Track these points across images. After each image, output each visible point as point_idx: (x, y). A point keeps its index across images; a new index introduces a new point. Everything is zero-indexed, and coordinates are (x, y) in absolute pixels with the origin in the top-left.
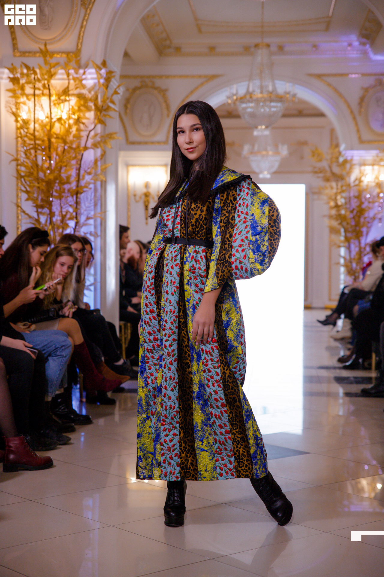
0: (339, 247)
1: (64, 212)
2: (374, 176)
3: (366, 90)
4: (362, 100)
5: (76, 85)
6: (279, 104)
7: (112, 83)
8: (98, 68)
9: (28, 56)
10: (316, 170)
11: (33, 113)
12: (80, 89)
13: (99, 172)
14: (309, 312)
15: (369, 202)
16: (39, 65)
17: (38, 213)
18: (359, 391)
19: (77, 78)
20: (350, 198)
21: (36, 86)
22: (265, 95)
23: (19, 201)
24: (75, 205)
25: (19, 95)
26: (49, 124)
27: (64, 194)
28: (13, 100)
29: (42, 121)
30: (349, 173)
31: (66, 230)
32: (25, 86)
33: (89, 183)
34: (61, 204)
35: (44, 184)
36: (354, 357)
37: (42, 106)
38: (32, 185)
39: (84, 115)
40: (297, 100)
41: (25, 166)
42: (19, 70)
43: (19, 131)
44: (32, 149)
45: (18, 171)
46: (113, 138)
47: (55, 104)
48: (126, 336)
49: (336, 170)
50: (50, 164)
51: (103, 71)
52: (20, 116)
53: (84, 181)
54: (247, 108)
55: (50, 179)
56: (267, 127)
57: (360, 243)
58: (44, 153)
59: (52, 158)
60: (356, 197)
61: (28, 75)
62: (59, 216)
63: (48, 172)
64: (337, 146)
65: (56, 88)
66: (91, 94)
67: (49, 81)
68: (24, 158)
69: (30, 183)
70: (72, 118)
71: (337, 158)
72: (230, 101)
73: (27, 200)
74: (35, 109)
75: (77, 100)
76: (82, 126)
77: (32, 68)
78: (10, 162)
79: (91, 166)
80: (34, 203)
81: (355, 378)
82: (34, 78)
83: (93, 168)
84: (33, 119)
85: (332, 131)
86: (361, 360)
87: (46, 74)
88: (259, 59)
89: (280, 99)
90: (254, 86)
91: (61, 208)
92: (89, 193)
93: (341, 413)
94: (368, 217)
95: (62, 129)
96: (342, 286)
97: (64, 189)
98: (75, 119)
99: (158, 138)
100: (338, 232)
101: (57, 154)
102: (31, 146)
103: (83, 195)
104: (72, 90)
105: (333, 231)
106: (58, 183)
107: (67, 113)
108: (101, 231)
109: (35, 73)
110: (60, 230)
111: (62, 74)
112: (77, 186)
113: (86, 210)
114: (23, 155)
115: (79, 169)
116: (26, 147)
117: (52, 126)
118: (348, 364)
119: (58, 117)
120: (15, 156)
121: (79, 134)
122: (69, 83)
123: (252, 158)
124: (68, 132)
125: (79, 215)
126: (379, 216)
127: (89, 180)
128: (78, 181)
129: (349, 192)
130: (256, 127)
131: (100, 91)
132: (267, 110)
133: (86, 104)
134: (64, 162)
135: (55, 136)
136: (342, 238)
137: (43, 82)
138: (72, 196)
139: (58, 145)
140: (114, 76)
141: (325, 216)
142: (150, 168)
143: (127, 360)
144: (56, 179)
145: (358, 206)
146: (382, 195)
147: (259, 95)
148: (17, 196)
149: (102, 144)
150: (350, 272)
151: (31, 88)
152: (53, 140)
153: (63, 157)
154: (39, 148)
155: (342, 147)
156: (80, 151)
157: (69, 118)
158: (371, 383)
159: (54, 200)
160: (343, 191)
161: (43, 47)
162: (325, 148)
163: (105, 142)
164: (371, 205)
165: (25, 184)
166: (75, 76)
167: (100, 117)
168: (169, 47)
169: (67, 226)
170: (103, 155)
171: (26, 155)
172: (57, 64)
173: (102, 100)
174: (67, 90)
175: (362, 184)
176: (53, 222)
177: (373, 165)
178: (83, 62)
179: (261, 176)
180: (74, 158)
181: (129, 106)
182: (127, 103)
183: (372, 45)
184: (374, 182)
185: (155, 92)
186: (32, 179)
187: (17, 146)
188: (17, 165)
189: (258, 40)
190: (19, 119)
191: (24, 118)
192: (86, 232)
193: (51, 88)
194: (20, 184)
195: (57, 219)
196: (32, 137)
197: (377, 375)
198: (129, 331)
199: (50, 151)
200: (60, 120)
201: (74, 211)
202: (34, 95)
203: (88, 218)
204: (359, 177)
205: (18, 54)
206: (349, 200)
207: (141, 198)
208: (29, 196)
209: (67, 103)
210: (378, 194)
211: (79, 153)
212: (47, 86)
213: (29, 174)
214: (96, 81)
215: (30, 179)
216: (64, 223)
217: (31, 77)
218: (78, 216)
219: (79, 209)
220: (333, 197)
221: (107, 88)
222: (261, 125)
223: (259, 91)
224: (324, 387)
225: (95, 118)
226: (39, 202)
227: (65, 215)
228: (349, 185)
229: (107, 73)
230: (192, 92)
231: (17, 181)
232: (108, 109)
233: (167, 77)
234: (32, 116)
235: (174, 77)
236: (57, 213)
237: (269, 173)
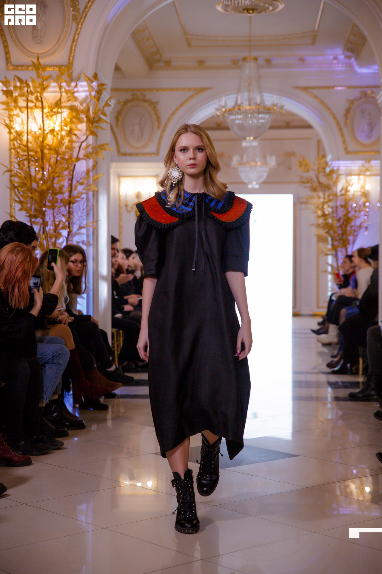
0: (327, 255)
1: (57, 221)
2: (360, 186)
3: (352, 102)
4: (348, 111)
5: (68, 97)
6: (267, 116)
7: (103, 96)
8: (90, 81)
9: (21, 70)
10: (304, 180)
11: (26, 125)
12: (72, 102)
13: (91, 182)
14: (297, 319)
15: (355, 211)
16: (31, 78)
17: (32, 222)
18: (347, 396)
19: (69, 91)
20: (337, 207)
21: (29, 99)
22: (253, 107)
23: (13, 211)
24: (68, 215)
25: (12, 108)
26: (42, 136)
27: (56, 204)
28: (6, 113)
29: (35, 133)
30: (336, 183)
31: (59, 239)
32: (18, 99)
33: (82, 193)
34: (54, 214)
35: (37, 194)
36: (342, 362)
37: (35, 118)
38: (25, 195)
39: (76, 127)
40: (284, 112)
41: (19, 177)
42: (12, 84)
43: (12, 143)
44: (24, 160)
45: (11, 181)
46: (105, 149)
47: (47, 116)
48: (118, 343)
49: (323, 180)
50: (43, 174)
51: (95, 84)
52: (13, 128)
53: (77, 191)
54: (236, 119)
55: (43, 190)
56: (255, 138)
57: (346, 251)
58: (37, 164)
59: (45, 169)
60: (342, 206)
61: (21, 88)
62: (52, 226)
63: (41, 182)
64: (324, 156)
65: (48, 100)
66: (83, 106)
67: (41, 94)
68: (17, 169)
69: (24, 193)
70: (64, 130)
71: (324, 168)
72: (218, 113)
73: (20, 210)
74: (28, 121)
75: (70, 112)
76: (74, 137)
77: (24, 82)
78: (4, 173)
79: (83, 177)
80: (27, 213)
81: (343, 382)
82: (27, 91)
83: (85, 178)
84: (26, 131)
85: (319, 142)
86: (348, 365)
87: (38, 87)
88: (247, 72)
89: (268, 111)
90: (243, 98)
91: (54, 217)
92: (82, 203)
93: (329, 417)
94: (355, 226)
95: (55, 141)
96: (330, 294)
97: (57, 199)
98: (67, 130)
99: (148, 150)
100: (325, 240)
101: (50, 165)
102: (25, 157)
103: (75, 204)
104: (65, 102)
105: (321, 239)
106: (51, 193)
107: (59, 125)
108: (93, 240)
109: (28, 86)
110: (53, 240)
111: (54, 87)
112: (70, 196)
113: (78, 220)
114: (17, 167)
115: (71, 180)
116: (20, 159)
117: (44, 138)
118: (336, 369)
119: (51, 128)
120: (9, 167)
121: (71, 145)
122: (61, 96)
123: (241, 169)
124: (61, 143)
125: (72, 224)
126: (366, 225)
127: (81, 190)
128: (71, 191)
129: (336, 202)
130: (245, 139)
131: (91, 103)
132: (255, 121)
133: (78, 116)
134: (57, 173)
135: (48, 147)
136: (330, 247)
137: (36, 95)
138: (65, 206)
139: (50, 156)
140: (105, 89)
141: (312, 225)
142: (141, 178)
143: (119, 367)
144: (48, 189)
145: (344, 216)
146: (367, 204)
147: (248, 107)
148: (11, 206)
149: (94, 155)
151: (24, 100)
152: (46, 151)
153: (56, 168)
154: (32, 159)
155: (329, 158)
156: (73, 161)
157: (62, 130)
158: (359, 387)
159: (47, 210)
160: (330, 201)
161: (35, 61)
162: (312, 158)
163: (97, 153)
164: (357, 214)
165: (19, 195)
166: (67, 88)
167: (91, 129)
168: (159, 61)
169: (60, 235)
170: (95, 166)
171: (19, 166)
172: (50, 77)
173: (94, 112)
174: (59, 103)
175: (348, 193)
176: (46, 231)
177: (359, 175)
178: (75, 75)
179: (250, 186)
180: (67, 169)
181: (120, 119)
182: (118, 115)
183: (357, 58)
184: (360, 191)
185: (146, 104)
186: (26, 189)
187: (10, 158)
188: (11, 176)
189: (246, 54)
190: (12, 131)
191: (18, 130)
192: (78, 241)
193: (43, 100)
194: (13, 194)
195: (50, 228)
196: (25, 149)
197: (365, 378)
198: (121, 338)
199: (43, 162)
200: (52, 131)
201: (66, 221)
202: (27, 107)
203: (81, 228)
204: (345, 187)
205: (11, 68)
206: (335, 209)
207: (132, 208)
208: (22, 206)
209: (59, 115)
210: (364, 204)
211: (71, 164)
212: (40, 98)
213: (22, 184)
214: (88, 93)
215: (24, 189)
216: (57, 232)
217: (24, 90)
218: (70, 225)
219: (72, 219)
220: (320, 207)
221: (98, 100)
222: (250, 136)
223: (247, 103)
224: (313, 392)
225: (87, 130)
226: (32, 212)
227: (58, 225)
228: (336, 194)
229: (98, 86)
230: (182, 105)
231: (11, 192)
232: (100, 120)
233: (158, 90)
234: (26, 128)
235: (165, 89)
236: (50, 223)
237: (257, 183)
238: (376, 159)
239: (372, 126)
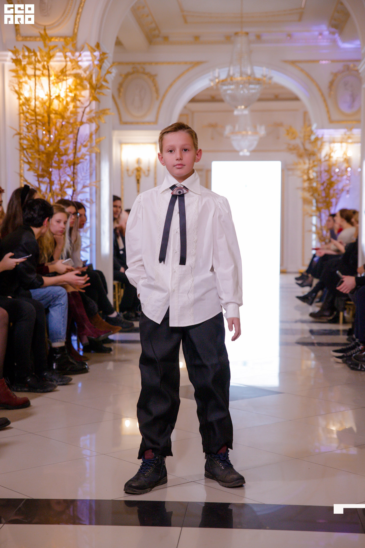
0: (311, 216)
1: (63, 181)
2: (342, 153)
3: (336, 75)
4: (332, 83)
5: (72, 66)
6: (257, 87)
7: (105, 64)
8: (92, 50)
9: (30, 40)
10: (291, 147)
11: (34, 91)
12: (77, 70)
13: (94, 144)
14: (284, 276)
15: (338, 176)
16: (39, 48)
17: (39, 182)
19: (74, 60)
20: (321, 172)
21: (37, 67)
22: (244, 78)
23: (22, 171)
24: (72, 176)
25: (21, 75)
26: (49, 101)
27: (62, 165)
28: (15, 80)
29: (42, 99)
30: (320, 150)
32: (26, 67)
33: (85, 155)
34: (59, 174)
35: (44, 155)
37: (42, 85)
38: (33, 156)
39: (80, 93)
40: (273, 84)
41: (28, 140)
42: (21, 54)
43: (21, 108)
44: (33, 123)
45: (20, 144)
46: (107, 114)
47: (53, 83)
49: (308, 146)
50: (50, 138)
51: (97, 53)
52: (22, 94)
53: (81, 153)
54: (227, 90)
55: (49, 151)
56: (246, 107)
58: (44, 128)
59: (51, 133)
60: (326, 171)
61: (29, 57)
62: (58, 185)
63: (48, 145)
64: (310, 125)
65: (54, 69)
66: (86, 74)
67: (48, 62)
68: (26, 132)
69: (32, 155)
70: (69, 96)
71: (310, 136)
72: (212, 84)
73: (29, 170)
74: (35, 88)
75: (74, 80)
76: (78, 103)
77: (32, 50)
78: (14, 136)
79: (87, 140)
80: (35, 173)
81: (325, 330)
82: (35, 60)
84: (33, 97)
85: (306, 113)
87: (45, 56)
88: (239, 46)
89: (258, 82)
90: (235, 70)
91: (60, 177)
92: (85, 163)
94: (337, 189)
95: (61, 107)
97: (63, 161)
98: (72, 97)
99: (148, 119)
100: (310, 203)
101: (56, 129)
102: (32, 121)
103: (79, 166)
104: (69, 70)
105: (306, 201)
106: (57, 155)
107: (64, 92)
108: (96, 199)
109: (35, 55)
111: (60, 56)
112: (74, 158)
113: (82, 179)
114: (25, 130)
115: (76, 143)
116: (28, 123)
117: (51, 102)
119: (57, 95)
120: (18, 130)
121: (76, 110)
122: (66, 64)
123: (234, 137)
124: (66, 108)
125: (76, 183)
126: (347, 188)
127: (85, 152)
128: (75, 153)
129: (320, 167)
130: (236, 107)
131: (94, 71)
132: (246, 91)
133: (82, 83)
134: (62, 136)
135: (54, 112)
136: (314, 208)
137: (42, 63)
138: (70, 166)
139: (56, 120)
140: (107, 58)
141: (298, 188)
142: (141, 145)
143: (120, 314)
144: (55, 151)
145: (328, 180)
146: (349, 169)
147: (239, 79)
148: (20, 167)
150: (321, 238)
151: (32, 68)
152: (52, 116)
153: (62, 131)
154: (40, 123)
155: (314, 127)
156: (77, 125)
157: (67, 96)
158: (339, 334)
159: (54, 170)
160: (314, 166)
161: (42, 32)
162: (298, 127)
163: (99, 117)
164: (340, 178)
165: (27, 156)
166: (72, 57)
167: (94, 95)
168: (158, 36)
169: (65, 193)
170: (98, 129)
171: (28, 129)
172: (55, 47)
173: (96, 79)
174: (64, 70)
175: (331, 159)
176: (53, 190)
177: (341, 142)
178: (79, 45)
179: (241, 154)
180: (72, 132)
181: (122, 90)
182: (120, 87)
183: (341, 33)
184: (343, 157)
185: (146, 77)
186: (34, 151)
187: (20, 122)
188: (20, 139)
189: (238, 30)
190: (21, 97)
191: (26, 96)
192: (82, 198)
193: (50, 69)
194: (22, 156)
196: (33, 113)
199: (49, 125)
200: (58, 97)
201: (71, 180)
202: (35, 75)
203: (84, 187)
204: (328, 153)
205: (20, 39)
206: (319, 174)
207: (133, 173)
208: (31, 167)
209: (64, 82)
210: (346, 168)
211: (76, 128)
212: (46, 67)
213: (31, 146)
214: (91, 62)
215: (31, 151)
216: (62, 191)
217: (31, 58)
218: (75, 185)
219: (76, 178)
220: (306, 171)
221: (101, 69)
222: (241, 105)
223: (239, 75)
225: (90, 96)
226: (40, 172)
227: (64, 184)
228: (320, 160)
229: (100, 55)
230: (179, 77)
231: (20, 153)
232: (101, 87)
233: (157, 63)
234: (33, 94)
235: (163, 63)
236: (56, 182)
237: (248, 151)
238: (357, 128)
239: (354, 97)
